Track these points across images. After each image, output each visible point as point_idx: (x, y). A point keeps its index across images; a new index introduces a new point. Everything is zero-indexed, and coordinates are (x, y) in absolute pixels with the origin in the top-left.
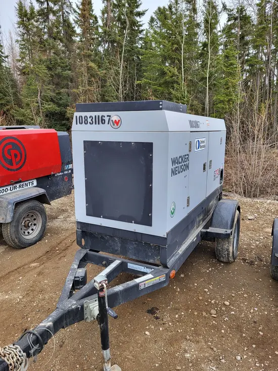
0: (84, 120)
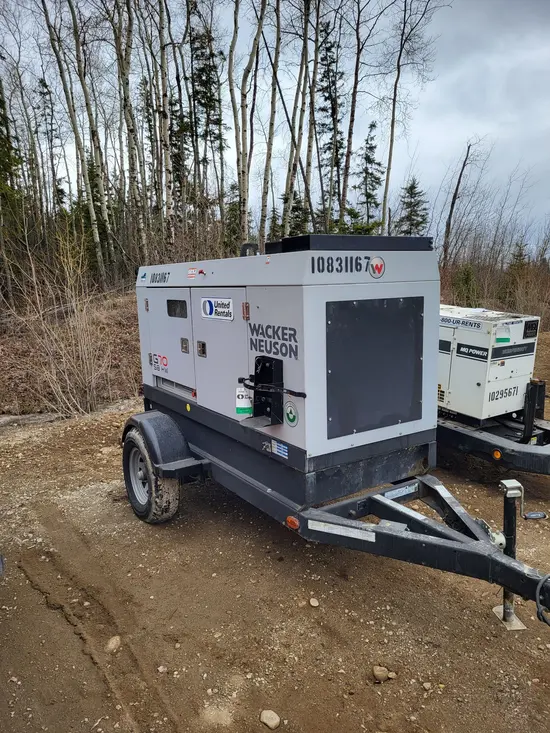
0: (326, 265)
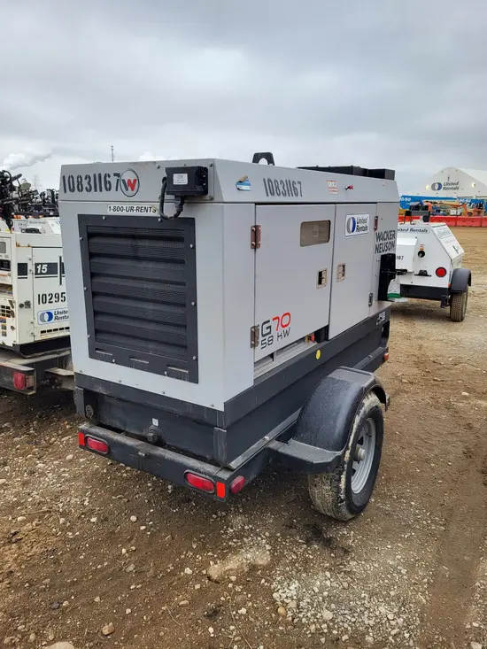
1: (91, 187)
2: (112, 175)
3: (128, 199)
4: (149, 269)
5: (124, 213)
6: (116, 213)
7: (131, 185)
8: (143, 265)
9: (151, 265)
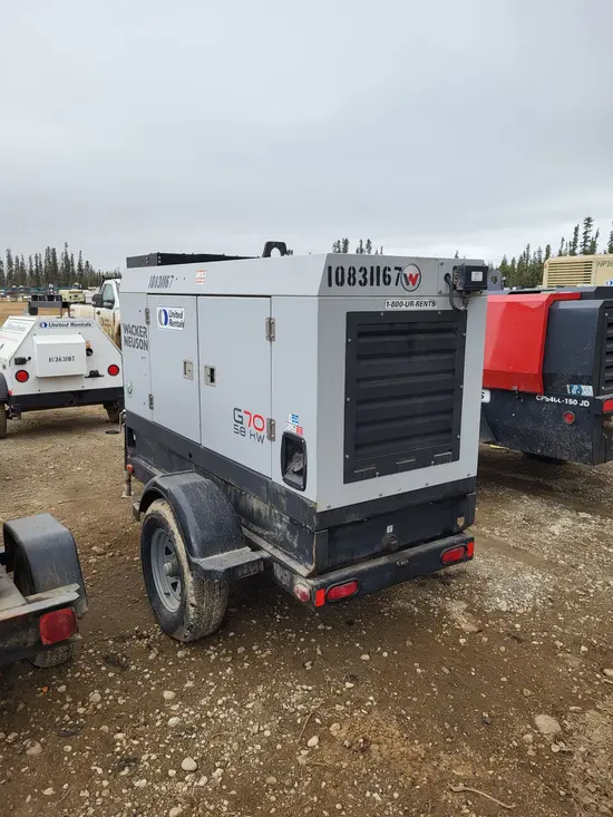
1: (366, 279)
2: (393, 269)
3: (408, 293)
4: (420, 362)
5: (404, 308)
6: (395, 309)
7: (412, 280)
8: (416, 359)
9: (423, 358)
